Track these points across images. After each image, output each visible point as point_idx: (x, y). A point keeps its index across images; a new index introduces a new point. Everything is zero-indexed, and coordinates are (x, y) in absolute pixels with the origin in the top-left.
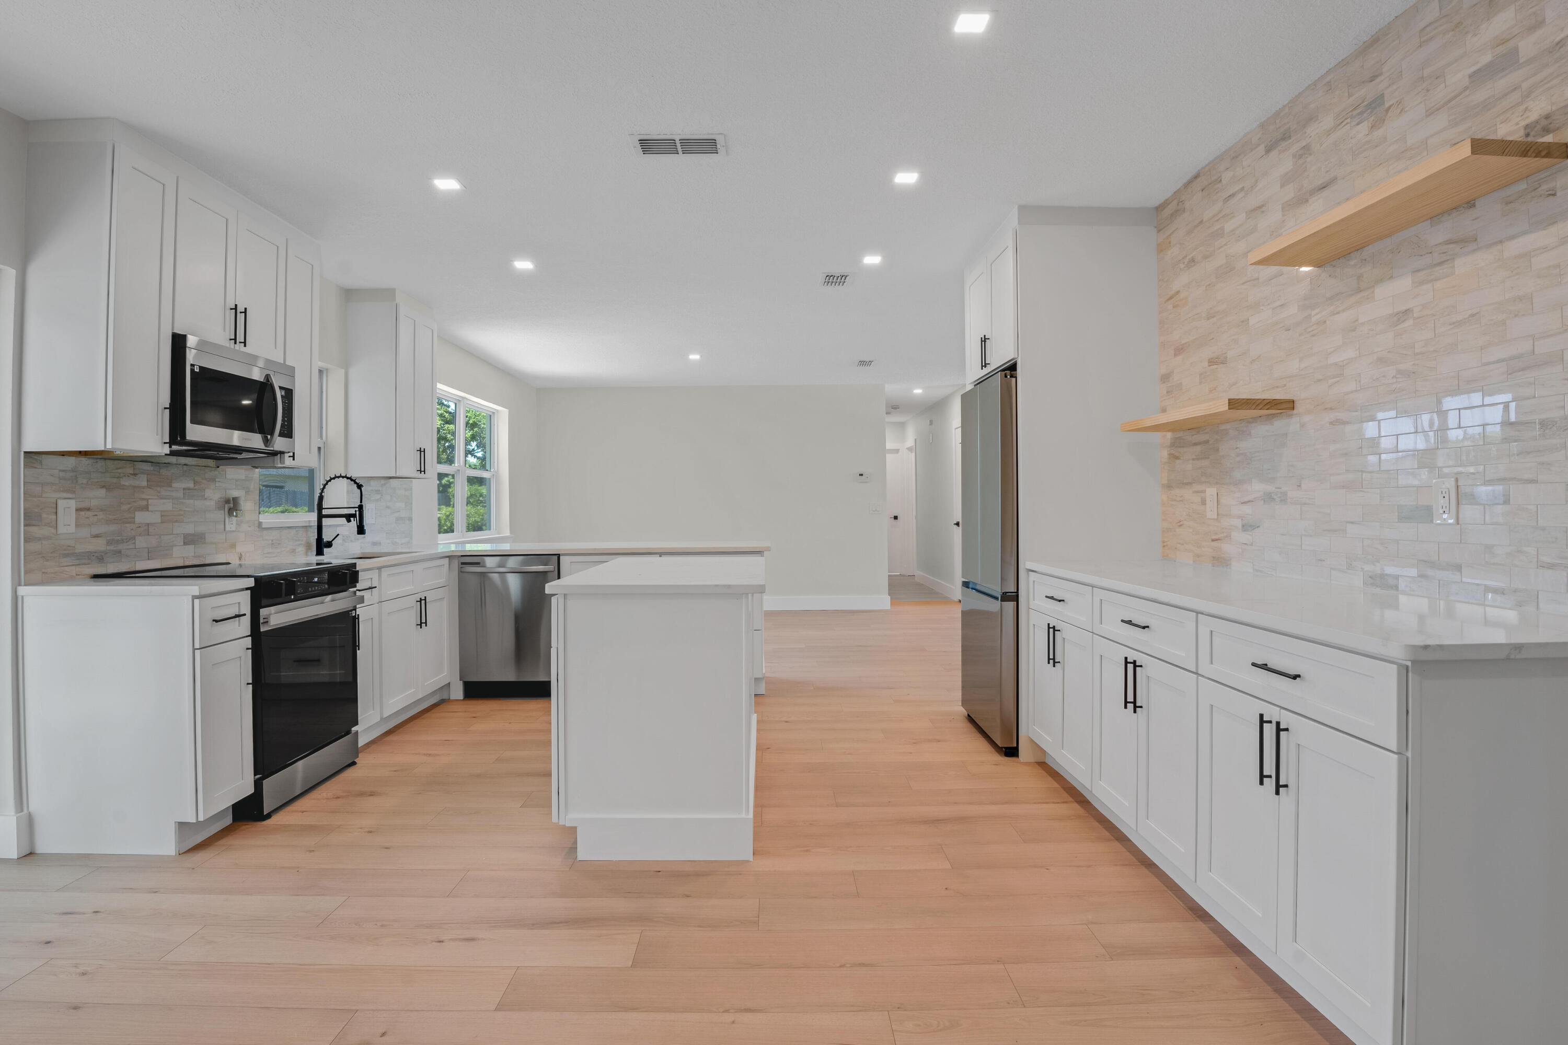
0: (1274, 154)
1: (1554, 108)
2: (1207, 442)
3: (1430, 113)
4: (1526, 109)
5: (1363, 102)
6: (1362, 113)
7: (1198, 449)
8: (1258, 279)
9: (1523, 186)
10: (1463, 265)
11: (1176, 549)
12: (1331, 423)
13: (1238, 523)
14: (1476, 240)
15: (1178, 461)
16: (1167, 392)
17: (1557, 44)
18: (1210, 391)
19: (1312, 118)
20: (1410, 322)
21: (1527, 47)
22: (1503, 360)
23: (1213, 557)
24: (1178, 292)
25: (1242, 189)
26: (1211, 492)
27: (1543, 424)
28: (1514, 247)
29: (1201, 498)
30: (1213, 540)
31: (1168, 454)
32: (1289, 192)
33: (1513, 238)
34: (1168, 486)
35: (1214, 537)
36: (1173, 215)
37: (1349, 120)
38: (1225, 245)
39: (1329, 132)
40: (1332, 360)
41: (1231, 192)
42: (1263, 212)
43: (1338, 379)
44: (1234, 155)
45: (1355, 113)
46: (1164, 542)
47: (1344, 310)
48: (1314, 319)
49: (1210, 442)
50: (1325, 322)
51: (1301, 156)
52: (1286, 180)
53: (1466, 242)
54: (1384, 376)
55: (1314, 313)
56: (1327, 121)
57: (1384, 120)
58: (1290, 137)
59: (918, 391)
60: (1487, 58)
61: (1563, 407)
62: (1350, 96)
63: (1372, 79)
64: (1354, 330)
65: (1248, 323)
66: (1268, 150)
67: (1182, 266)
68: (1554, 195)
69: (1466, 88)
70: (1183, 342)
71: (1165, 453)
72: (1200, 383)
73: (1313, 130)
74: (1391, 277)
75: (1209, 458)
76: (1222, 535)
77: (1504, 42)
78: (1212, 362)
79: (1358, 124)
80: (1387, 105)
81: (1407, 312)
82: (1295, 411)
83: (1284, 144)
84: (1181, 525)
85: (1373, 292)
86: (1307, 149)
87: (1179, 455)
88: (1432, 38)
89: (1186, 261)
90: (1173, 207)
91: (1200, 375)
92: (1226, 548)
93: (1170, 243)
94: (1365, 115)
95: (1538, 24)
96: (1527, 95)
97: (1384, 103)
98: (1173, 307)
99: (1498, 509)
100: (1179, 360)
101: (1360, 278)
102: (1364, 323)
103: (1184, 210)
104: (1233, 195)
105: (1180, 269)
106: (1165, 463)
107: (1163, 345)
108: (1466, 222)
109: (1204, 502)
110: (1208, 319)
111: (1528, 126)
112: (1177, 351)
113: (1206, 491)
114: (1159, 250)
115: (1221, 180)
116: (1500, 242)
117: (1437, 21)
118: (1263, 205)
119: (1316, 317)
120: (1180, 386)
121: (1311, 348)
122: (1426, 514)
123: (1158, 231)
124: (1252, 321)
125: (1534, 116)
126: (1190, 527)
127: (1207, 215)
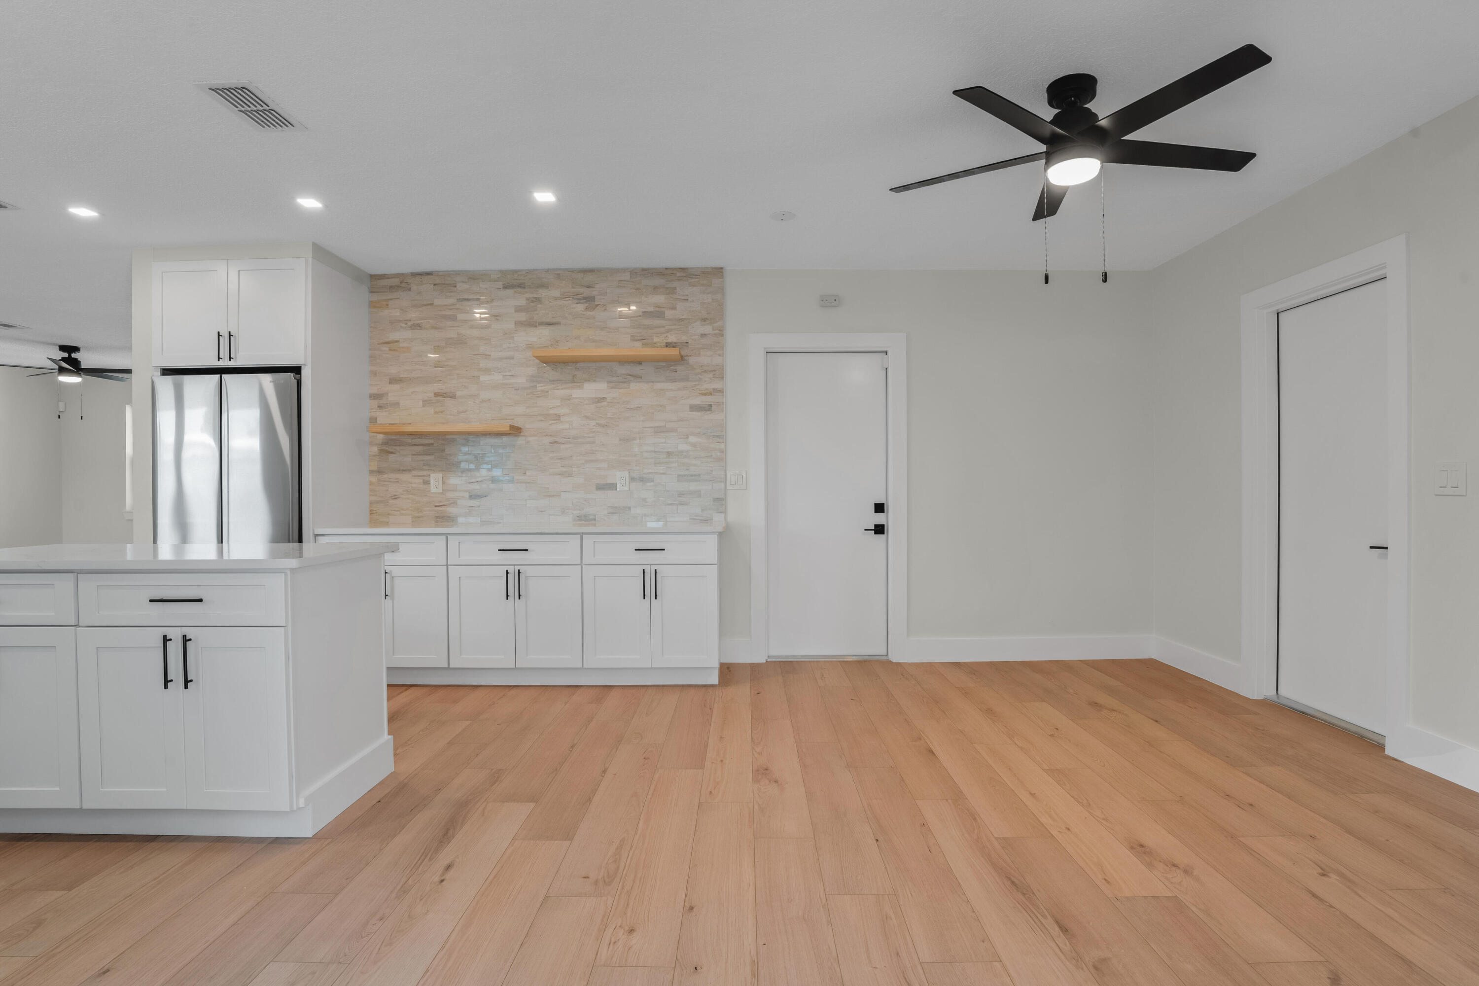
0: (510, 292)
1: (678, 341)
2: (432, 444)
4: (667, 336)
5: (581, 295)
6: (580, 299)
7: (420, 448)
8: (490, 355)
9: (664, 364)
10: (634, 386)
11: (389, 514)
12: (550, 443)
13: (467, 495)
14: (641, 378)
15: (392, 455)
16: (378, 407)
17: (681, 319)
18: (436, 413)
19: (544, 286)
20: (605, 403)
21: (669, 313)
22: (652, 427)
23: (437, 517)
24: (397, 341)
26: (436, 477)
27: (669, 453)
28: (659, 386)
29: (423, 480)
30: (436, 506)
31: (378, 450)
32: (523, 317)
33: (659, 382)
34: (380, 472)
35: (437, 504)
36: (392, 288)
37: (571, 299)
38: (458, 326)
39: (556, 299)
40: (551, 412)
41: (466, 297)
42: (497, 319)
43: (556, 422)
44: (474, 277)
45: (575, 297)
46: (371, 511)
47: (562, 389)
48: (539, 389)
49: (435, 445)
50: (547, 392)
51: (533, 302)
52: (518, 309)
53: (637, 377)
54: (588, 425)
55: (538, 385)
56: (556, 293)
57: (594, 309)
58: (524, 288)
60: (651, 309)
61: (677, 448)
62: (573, 288)
63: (589, 287)
64: (569, 400)
65: (479, 379)
66: (505, 287)
67: (403, 325)
68: (676, 372)
69: (640, 316)
70: (401, 376)
71: (375, 449)
72: (423, 406)
73: (542, 293)
74: (594, 381)
75: (433, 455)
76: (447, 503)
77: (659, 307)
78: (437, 395)
79: (577, 303)
80: (596, 303)
81: (604, 399)
82: (521, 434)
83: (520, 290)
84: (396, 498)
85: (583, 385)
86: (538, 300)
87: (394, 451)
88: (624, 287)
89: (410, 324)
90: (395, 282)
91: (424, 401)
92: (452, 510)
93: (387, 305)
94: (582, 301)
95: (674, 308)
96: (668, 331)
97: (595, 301)
98: (390, 350)
99: (649, 484)
100: (396, 387)
101: (574, 376)
102: (576, 398)
103: (410, 290)
104: (468, 300)
105: (401, 327)
106: (374, 456)
107: (374, 374)
108: (637, 369)
109: (427, 483)
110: (436, 367)
111: (666, 343)
112: (393, 381)
113: (430, 475)
114: (372, 305)
115: (455, 286)
116: (653, 382)
117: (628, 281)
118: (497, 316)
119: (541, 388)
120: (397, 405)
121: (536, 403)
122: (612, 487)
123: (371, 292)
124: (482, 378)
125: (670, 340)
126: (408, 499)
127: (437, 302)
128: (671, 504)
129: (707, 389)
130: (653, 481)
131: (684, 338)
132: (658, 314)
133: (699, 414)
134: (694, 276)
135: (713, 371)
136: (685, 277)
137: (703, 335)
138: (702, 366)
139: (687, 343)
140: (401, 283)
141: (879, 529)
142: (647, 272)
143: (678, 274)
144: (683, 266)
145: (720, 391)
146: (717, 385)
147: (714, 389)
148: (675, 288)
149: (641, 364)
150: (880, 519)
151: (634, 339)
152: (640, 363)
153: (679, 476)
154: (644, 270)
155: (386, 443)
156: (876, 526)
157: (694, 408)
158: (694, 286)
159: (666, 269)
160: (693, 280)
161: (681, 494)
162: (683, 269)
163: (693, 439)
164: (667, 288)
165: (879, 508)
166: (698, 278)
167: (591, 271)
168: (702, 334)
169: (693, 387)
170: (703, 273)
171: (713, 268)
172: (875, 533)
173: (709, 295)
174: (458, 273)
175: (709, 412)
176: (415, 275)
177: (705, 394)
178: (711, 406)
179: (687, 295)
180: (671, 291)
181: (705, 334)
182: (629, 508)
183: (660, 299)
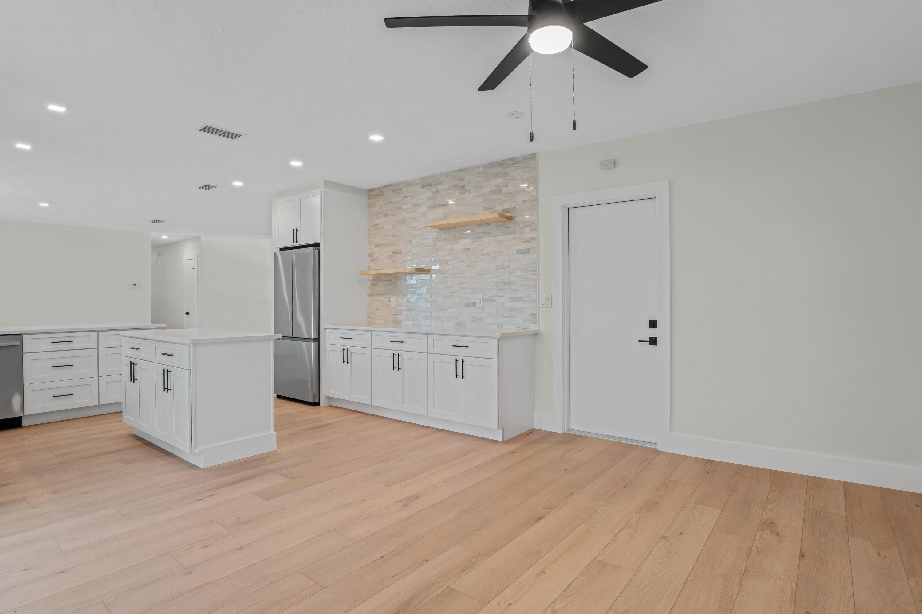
0: (425, 189)
1: (510, 207)
2: (392, 280)
3: (479, 196)
4: (503, 205)
5: (458, 185)
6: (458, 188)
7: (387, 282)
8: (416, 228)
9: (501, 224)
10: (486, 239)
11: (375, 318)
12: (443, 278)
13: (406, 309)
14: (489, 234)
15: (376, 287)
16: (371, 260)
17: (511, 192)
18: (393, 262)
19: (440, 183)
20: (470, 252)
21: (504, 190)
22: (496, 266)
23: (394, 321)
24: (378, 224)
25: (411, 196)
26: (393, 298)
27: (504, 283)
28: (499, 238)
29: (388, 300)
30: (393, 315)
32: (431, 203)
33: (499, 236)
34: (371, 295)
35: (394, 314)
36: (377, 195)
37: (453, 189)
38: (402, 213)
39: (446, 190)
40: (444, 259)
41: (406, 195)
42: (419, 206)
43: (445, 265)
44: (409, 184)
45: (455, 187)
46: (368, 316)
47: (449, 244)
49: (393, 280)
50: (442, 247)
51: (435, 193)
52: (429, 199)
53: (487, 234)
54: (461, 266)
55: (438, 243)
56: (446, 186)
57: (465, 193)
58: (431, 186)
59: (165, 237)
60: (494, 188)
61: (509, 279)
62: (454, 182)
63: (462, 180)
64: (452, 251)
65: (411, 242)
66: (423, 187)
67: (381, 215)
68: (509, 228)
69: (489, 194)
70: (380, 243)
71: (370, 283)
72: (389, 259)
73: (440, 187)
74: (465, 238)
75: (392, 286)
76: (398, 313)
77: (499, 186)
78: (394, 252)
79: (456, 191)
80: (466, 189)
81: (469, 249)
82: (430, 273)
83: (429, 187)
84: (377, 310)
85: (459, 241)
86: (438, 192)
87: (377, 284)
88: (480, 176)
89: (383, 214)
90: (377, 192)
91: (389, 256)
92: (400, 317)
93: (375, 205)
94: (459, 189)
95: (507, 186)
96: (504, 202)
97: (465, 188)
98: (376, 229)
99: (493, 303)
100: (378, 249)
101: (455, 236)
102: (455, 250)
103: (383, 195)
104: (407, 197)
105: (380, 216)
106: (369, 287)
107: (370, 243)
108: (487, 229)
109: (389, 301)
110: (393, 237)
111: (503, 209)
112: (378, 246)
113: (390, 297)
114: (370, 206)
115: (401, 190)
116: (495, 236)
117: (482, 173)
118: (419, 204)
119: (439, 245)
120: (378, 259)
121: (437, 254)
122: (473, 305)
123: (369, 199)
124: (413, 241)
125: (505, 208)
126: (382, 310)
127: (394, 200)
128: (506, 317)
129: (526, 238)
130: (495, 301)
131: (513, 205)
132: (498, 191)
133: (522, 255)
134: (519, 163)
135: (530, 225)
136: (513, 164)
137: (524, 202)
138: (524, 222)
139: (515, 208)
140: (380, 192)
141: (653, 341)
142: (492, 165)
143: (510, 163)
144: (511, 157)
145: (534, 239)
146: (534, 235)
147: (531, 238)
148: (508, 172)
149: (489, 225)
150: (653, 333)
151: (486, 209)
152: (488, 224)
153: (510, 298)
154: (490, 164)
155: (374, 280)
156: (650, 338)
157: (519, 252)
158: (519, 169)
159: (502, 160)
160: (518, 165)
161: (511, 310)
162: (512, 159)
163: (518, 273)
164: (503, 173)
165: (653, 324)
166: (521, 163)
167: (463, 170)
168: (523, 201)
169: (518, 237)
170: (524, 159)
171: (531, 155)
172: (650, 344)
173: (527, 173)
174: (402, 183)
175: (528, 254)
176: (385, 187)
177: (525, 242)
178: (529, 249)
179: (515, 176)
180: (506, 175)
181: (525, 201)
182: (483, 319)
183: (499, 181)
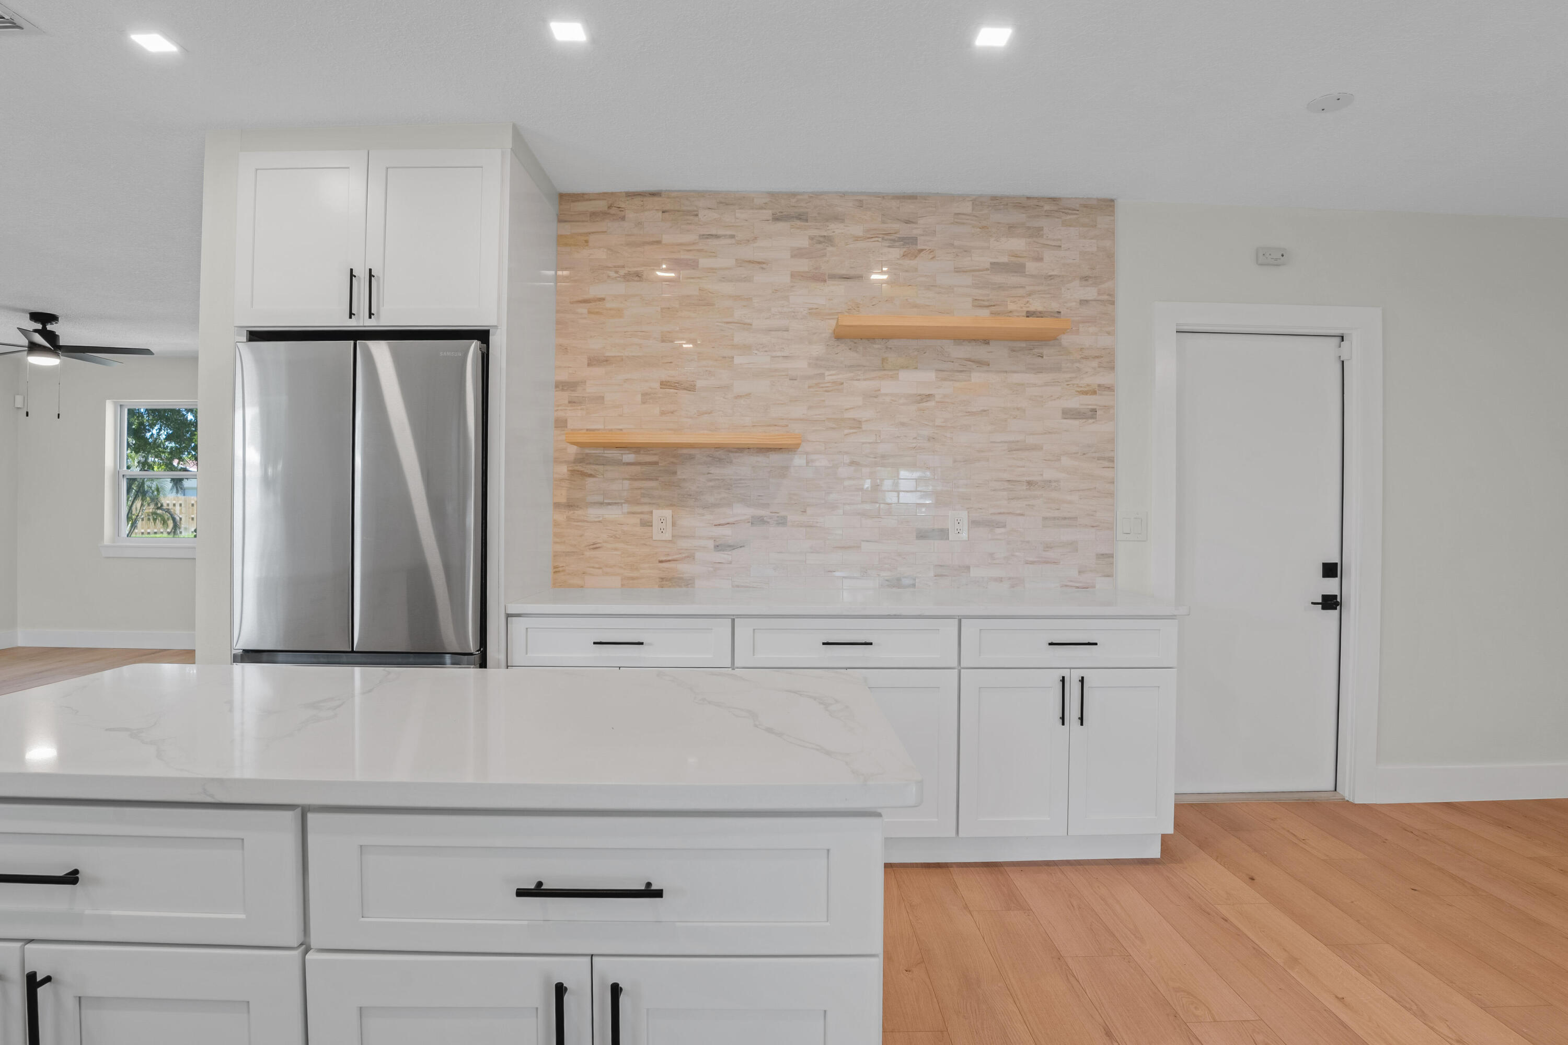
0: (782, 226)
1: (1045, 310)
2: (656, 463)
3: (958, 271)
4: (1028, 302)
5: (895, 233)
6: (894, 241)
7: (637, 469)
8: (751, 324)
9: (1023, 345)
10: (978, 377)
11: (583, 573)
13: (711, 544)
14: (989, 365)
15: (590, 480)
16: (570, 402)
17: (1050, 276)
18: (663, 413)
19: (838, 218)
20: (931, 404)
21: (1031, 267)
22: (1005, 442)
23: (662, 579)
24: (603, 299)
25: (732, 237)
26: (662, 515)
27: (1030, 483)
28: (1016, 378)
29: (641, 519)
30: (661, 562)
31: (568, 471)
32: (804, 265)
33: (1014, 372)
34: (570, 505)
35: (663, 559)
36: (594, 216)
37: (880, 239)
38: (700, 278)
39: (857, 239)
40: (847, 415)
41: (714, 232)
42: (763, 268)
43: (854, 431)
44: (726, 201)
45: (886, 237)
46: (555, 567)
47: (865, 380)
48: (828, 379)
50: (842, 384)
51: (820, 242)
52: (798, 253)
53: (982, 364)
54: (905, 436)
55: (827, 373)
56: (858, 230)
57: (916, 257)
58: (807, 221)
60: (1004, 259)
61: (1042, 475)
62: (883, 222)
63: (908, 222)
64: (876, 397)
65: (733, 361)
66: (777, 219)
67: (612, 274)
68: (1042, 357)
69: (987, 269)
70: (608, 354)
71: (564, 469)
72: (644, 403)
73: (836, 229)
74: (916, 368)
75: (657, 480)
76: (680, 556)
77: (1016, 256)
78: (664, 384)
79: (889, 247)
80: (919, 247)
81: (929, 396)
83: (799, 223)
84: (596, 548)
85: (898, 374)
86: (828, 240)
87: (592, 473)
88: (963, 224)
89: (622, 272)
90: (601, 205)
91: (644, 395)
92: (685, 568)
93: (587, 241)
94: (897, 244)
95: (1039, 259)
96: (1030, 294)
97: (916, 244)
98: (589, 312)
99: (999, 531)
100: (598, 371)
101: (884, 360)
102: (886, 395)
103: (623, 218)
104: (717, 237)
105: (609, 277)
106: (562, 480)
107: (563, 349)
108: (981, 352)
109: (647, 524)
110: (663, 341)
111: (1028, 312)
112: (593, 361)
113: (651, 512)
114: (562, 241)
115: (697, 215)
116: (1006, 372)
117: (969, 215)
118: (764, 263)
119: (830, 377)
120: (600, 399)
121: (824, 401)
122: (943, 534)
123: (560, 221)
124: (738, 360)
125: (1032, 309)
126: (616, 549)
127: (667, 238)
128: (1032, 563)
129: (1088, 385)
130: (1004, 526)
131: (1055, 306)
132: (1016, 268)
133: (1076, 423)
134: (1070, 212)
135: (1097, 357)
136: (1056, 211)
137: (1084, 302)
138: (1082, 349)
139: (1059, 312)
140: (609, 207)
141: (1330, 602)
142: (998, 202)
143: (1047, 207)
144: (1053, 195)
145: (1109, 388)
146: (1104, 379)
147: (1099, 386)
148: (1040, 229)
149: (988, 343)
150: (1331, 586)
151: (978, 304)
152: (986, 342)
153: (1045, 519)
154: (994, 198)
155: (581, 460)
156: (1325, 597)
157: (1069, 414)
158: (1070, 226)
159: (1028, 198)
160: (1069, 217)
161: (1048, 547)
162: (1054, 200)
163: (1066, 461)
164: (1029, 228)
165: (1332, 570)
166: (1076, 214)
167: (912, 197)
168: (1081, 301)
169: (1067, 381)
170: (1085, 206)
171: (1099, 200)
172: (1323, 608)
173: (1093, 241)
174: (701, 194)
175: (1091, 421)
176: (631, 195)
177: (1085, 393)
178: (1094, 411)
179: (1061, 240)
180: (1037, 233)
181: (1087, 301)
182: (968, 568)
183: (1017, 244)
